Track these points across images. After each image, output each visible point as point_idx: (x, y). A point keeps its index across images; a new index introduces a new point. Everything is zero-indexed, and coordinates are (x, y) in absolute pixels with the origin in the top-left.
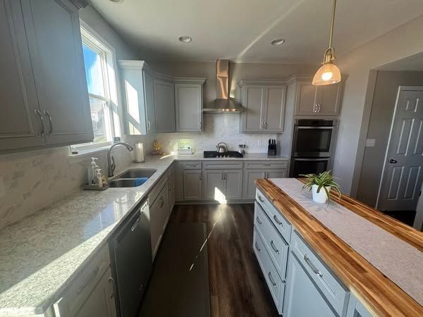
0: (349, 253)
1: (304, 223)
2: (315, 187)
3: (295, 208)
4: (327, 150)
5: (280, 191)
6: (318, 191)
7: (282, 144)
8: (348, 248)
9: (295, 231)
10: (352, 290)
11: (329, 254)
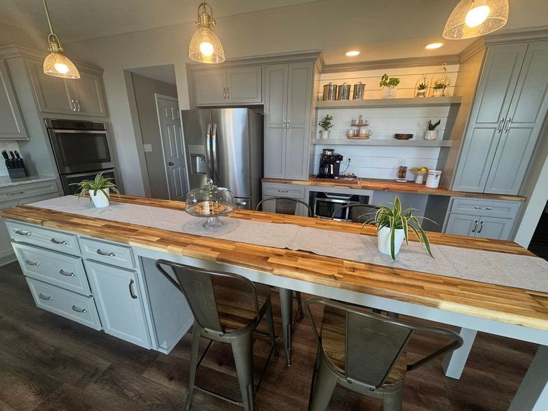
0: (129, 227)
1: (87, 225)
2: (92, 192)
3: (75, 219)
4: (108, 160)
5: (50, 211)
6: (95, 194)
7: (33, 157)
8: (128, 224)
9: (82, 237)
10: (131, 244)
11: (113, 234)
